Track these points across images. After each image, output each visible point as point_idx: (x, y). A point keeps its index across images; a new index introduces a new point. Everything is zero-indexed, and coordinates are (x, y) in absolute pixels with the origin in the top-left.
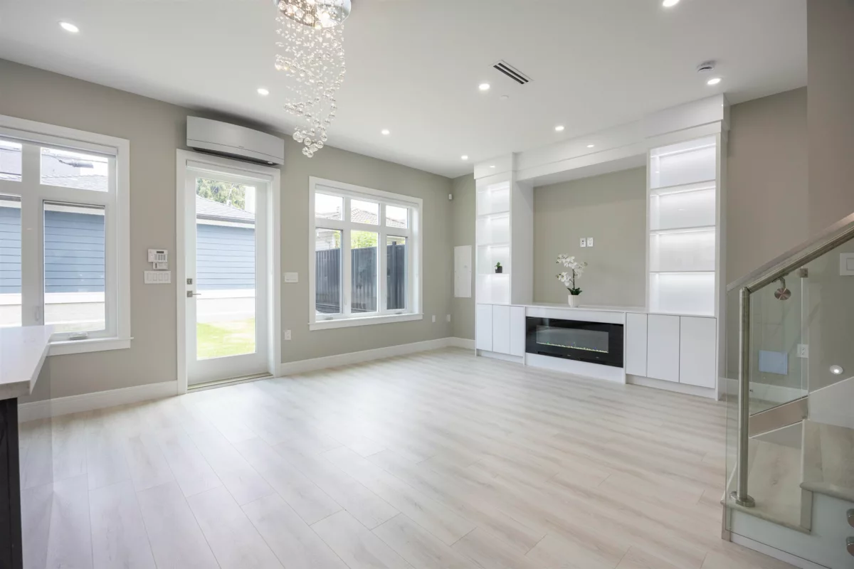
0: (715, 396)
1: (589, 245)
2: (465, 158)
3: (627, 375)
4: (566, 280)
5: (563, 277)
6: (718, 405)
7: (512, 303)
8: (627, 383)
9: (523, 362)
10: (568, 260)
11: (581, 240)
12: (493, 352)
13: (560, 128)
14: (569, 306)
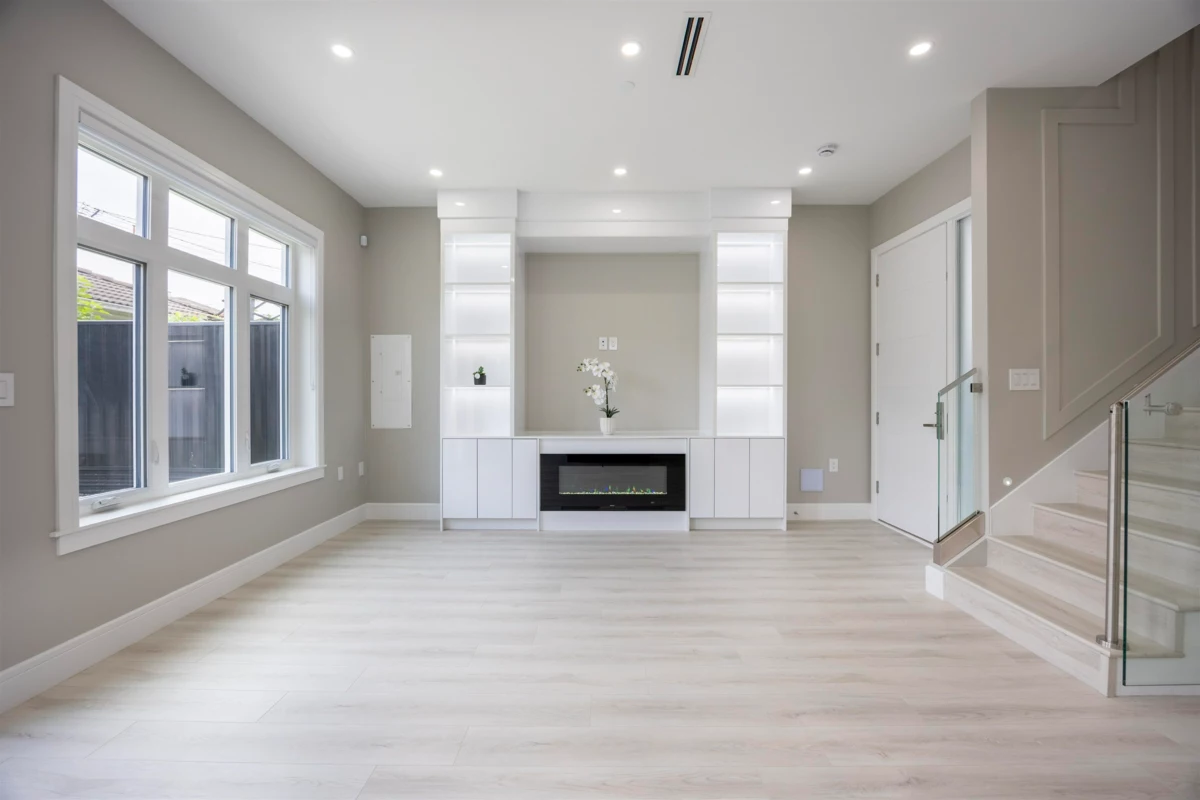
0: (783, 526)
1: (611, 348)
2: (436, 173)
3: (692, 520)
4: (598, 396)
5: (593, 391)
6: (788, 536)
7: (516, 435)
8: (691, 530)
9: (536, 526)
10: (602, 367)
11: (601, 339)
12: (477, 519)
13: (620, 172)
14: (602, 434)
